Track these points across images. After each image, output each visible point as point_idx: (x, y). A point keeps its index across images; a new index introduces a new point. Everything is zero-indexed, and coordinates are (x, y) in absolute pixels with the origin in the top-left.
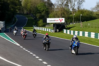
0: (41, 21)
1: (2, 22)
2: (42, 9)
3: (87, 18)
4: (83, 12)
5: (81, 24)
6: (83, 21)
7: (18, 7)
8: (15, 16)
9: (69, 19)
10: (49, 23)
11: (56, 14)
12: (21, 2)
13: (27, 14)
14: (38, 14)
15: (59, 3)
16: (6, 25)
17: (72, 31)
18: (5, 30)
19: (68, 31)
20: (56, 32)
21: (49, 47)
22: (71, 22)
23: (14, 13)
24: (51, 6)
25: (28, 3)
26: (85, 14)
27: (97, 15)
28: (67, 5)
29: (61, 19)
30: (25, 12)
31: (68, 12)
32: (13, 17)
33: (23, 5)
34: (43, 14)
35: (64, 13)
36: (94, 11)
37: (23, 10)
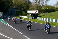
0: (24, 12)
1: (1, 13)
2: (24, 5)
3: (51, 10)
4: (48, 7)
5: (48, 14)
6: (48, 12)
7: (11, 4)
8: (9, 9)
9: (40, 11)
10: (29, 14)
11: (33, 8)
12: (12, 1)
13: (16, 8)
14: (22, 8)
15: (35, 2)
16: (3, 14)
17: (42, 18)
18: (3, 18)
19: (40, 18)
20: (33, 18)
21: (31, 28)
22: (42, 13)
23: (8, 7)
24: (30, 3)
25: (16, 2)
26: (50, 8)
27: (57, 8)
28: (39, 3)
29: (36, 11)
30: (15, 7)
31: (40, 7)
32: (8, 10)
33: (13, 3)
34: (25, 8)
35: (38, 8)
36: (55, 6)
37: (13, 6)
